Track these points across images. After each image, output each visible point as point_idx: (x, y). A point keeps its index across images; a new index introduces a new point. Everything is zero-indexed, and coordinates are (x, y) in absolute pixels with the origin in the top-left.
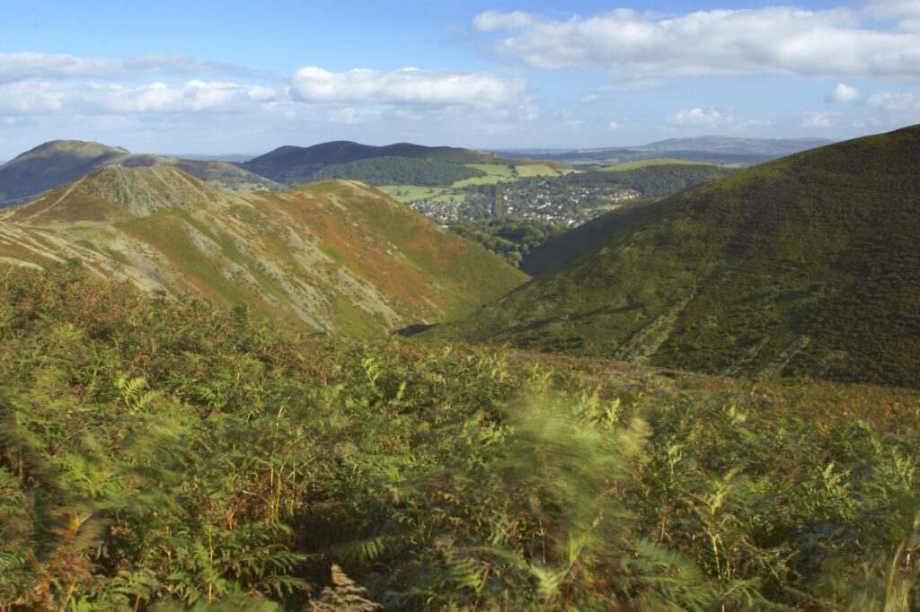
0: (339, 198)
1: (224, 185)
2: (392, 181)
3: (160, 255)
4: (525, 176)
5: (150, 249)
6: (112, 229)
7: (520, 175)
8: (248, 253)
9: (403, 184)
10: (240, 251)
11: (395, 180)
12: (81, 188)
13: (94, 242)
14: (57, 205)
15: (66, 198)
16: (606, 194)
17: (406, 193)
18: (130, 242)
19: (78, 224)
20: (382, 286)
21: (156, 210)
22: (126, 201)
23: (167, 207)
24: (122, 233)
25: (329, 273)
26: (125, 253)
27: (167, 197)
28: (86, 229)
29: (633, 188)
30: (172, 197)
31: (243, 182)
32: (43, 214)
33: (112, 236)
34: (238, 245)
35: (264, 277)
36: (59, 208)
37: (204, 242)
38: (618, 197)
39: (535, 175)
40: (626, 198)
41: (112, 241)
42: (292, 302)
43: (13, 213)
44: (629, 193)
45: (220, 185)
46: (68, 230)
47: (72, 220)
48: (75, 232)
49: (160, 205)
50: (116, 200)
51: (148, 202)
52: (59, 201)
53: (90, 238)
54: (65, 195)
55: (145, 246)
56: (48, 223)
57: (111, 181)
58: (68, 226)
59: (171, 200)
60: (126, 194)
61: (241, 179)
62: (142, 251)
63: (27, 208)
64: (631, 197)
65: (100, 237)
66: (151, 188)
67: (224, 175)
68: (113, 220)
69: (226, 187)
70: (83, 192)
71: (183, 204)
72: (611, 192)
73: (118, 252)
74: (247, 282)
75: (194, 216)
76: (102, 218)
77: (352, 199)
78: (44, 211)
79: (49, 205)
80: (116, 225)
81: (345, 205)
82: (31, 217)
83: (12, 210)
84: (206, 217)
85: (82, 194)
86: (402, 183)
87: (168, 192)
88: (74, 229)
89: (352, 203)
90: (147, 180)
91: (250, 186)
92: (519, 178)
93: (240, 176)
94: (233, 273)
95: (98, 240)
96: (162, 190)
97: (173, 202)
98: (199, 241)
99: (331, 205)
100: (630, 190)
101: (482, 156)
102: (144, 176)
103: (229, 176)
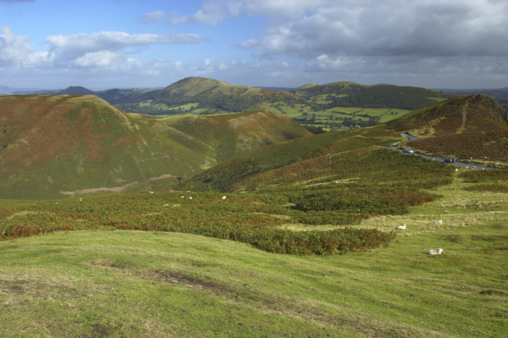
1: (287, 104)
2: (385, 106)
9: (393, 108)
11: (387, 105)
14: (467, 124)
15: (468, 119)
17: (397, 113)
31: (296, 103)
36: (473, 128)
45: (284, 104)
52: (464, 121)
54: (465, 117)
61: (295, 101)
67: (286, 98)
69: (288, 105)
78: (462, 129)
79: (460, 125)
86: (391, 107)
91: (301, 105)
93: (295, 99)
101: (435, 93)
103: (289, 99)
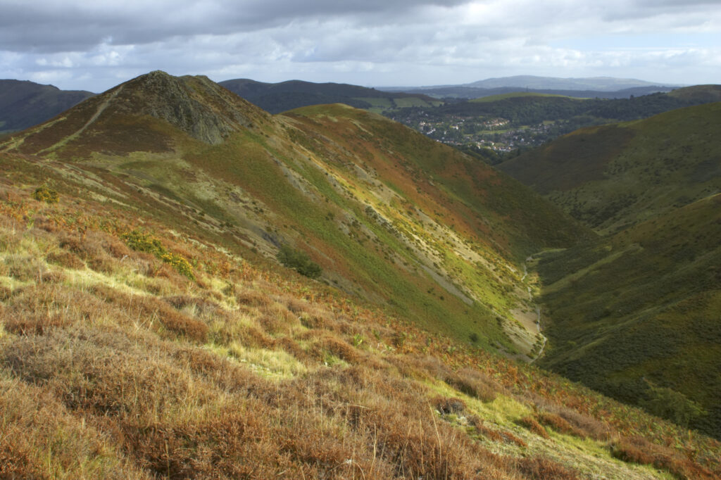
0: (360, 123)
3: (261, 204)
4: (402, 107)
5: (245, 196)
6: (185, 165)
7: (398, 107)
8: (347, 194)
10: (338, 192)
12: (121, 103)
13: (169, 185)
14: (90, 127)
15: (102, 117)
16: (479, 121)
18: (217, 185)
19: (134, 156)
20: (453, 226)
21: (228, 134)
22: (190, 122)
23: (238, 131)
24: (201, 170)
25: (410, 213)
26: (219, 203)
27: (232, 116)
28: (148, 165)
29: (502, 116)
30: (237, 118)
32: (71, 142)
33: (191, 177)
34: (332, 183)
35: (377, 227)
36: (95, 133)
37: (300, 181)
38: (491, 123)
39: (411, 106)
40: (497, 125)
41: (193, 184)
42: (423, 264)
43: (22, 141)
44: (499, 121)
46: (122, 167)
47: (123, 149)
48: (134, 170)
49: (231, 129)
50: (175, 120)
51: (217, 124)
52: (89, 123)
53: (161, 179)
54: (98, 113)
55: (237, 190)
56: (87, 157)
57: (163, 92)
58: (119, 160)
59: (237, 122)
60: (189, 111)
62: (237, 200)
63: (42, 132)
64: (501, 124)
65: (174, 178)
66: (210, 105)
68: (180, 152)
70: (125, 108)
71: (251, 126)
72: (484, 120)
73: (209, 202)
74: (369, 237)
75: (271, 144)
76: (163, 148)
77: (371, 123)
78: (72, 137)
79: (79, 128)
80: (186, 158)
81: (370, 131)
82: (54, 147)
83: (17, 136)
84: (282, 143)
85: (125, 111)
87: (229, 110)
88: (132, 165)
89: (373, 127)
90: (201, 94)
92: (399, 108)
94: (349, 225)
95: (175, 184)
96: (224, 108)
97: (240, 123)
98: (293, 179)
99: (360, 131)
100: (500, 118)
101: (364, 91)
102: (195, 89)
